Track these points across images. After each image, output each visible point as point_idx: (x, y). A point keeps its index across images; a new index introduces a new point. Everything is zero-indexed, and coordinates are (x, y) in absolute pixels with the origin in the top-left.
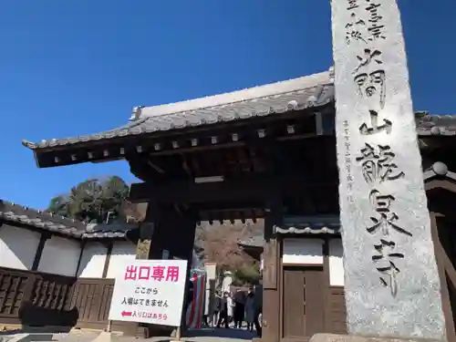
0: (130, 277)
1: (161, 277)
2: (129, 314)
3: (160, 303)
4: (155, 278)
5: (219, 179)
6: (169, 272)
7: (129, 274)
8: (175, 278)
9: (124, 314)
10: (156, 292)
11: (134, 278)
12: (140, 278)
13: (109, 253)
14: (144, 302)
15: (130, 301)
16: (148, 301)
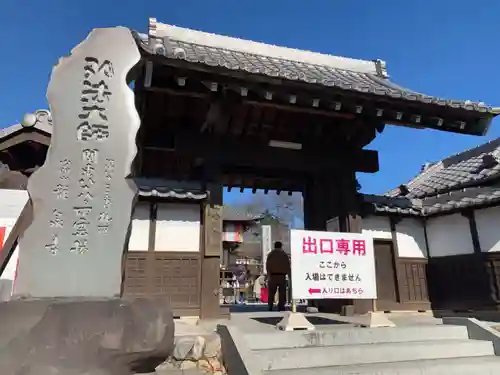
0: (310, 251)
1: (347, 251)
2: (318, 291)
3: (351, 277)
4: (341, 251)
5: (298, 146)
6: (355, 245)
7: (307, 247)
8: (362, 252)
9: (311, 291)
10: (344, 266)
11: (315, 252)
12: (322, 251)
13: (153, 217)
14: (333, 277)
15: (316, 277)
16: (337, 276)
